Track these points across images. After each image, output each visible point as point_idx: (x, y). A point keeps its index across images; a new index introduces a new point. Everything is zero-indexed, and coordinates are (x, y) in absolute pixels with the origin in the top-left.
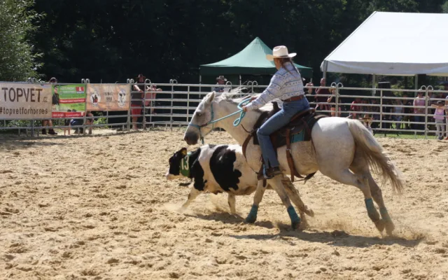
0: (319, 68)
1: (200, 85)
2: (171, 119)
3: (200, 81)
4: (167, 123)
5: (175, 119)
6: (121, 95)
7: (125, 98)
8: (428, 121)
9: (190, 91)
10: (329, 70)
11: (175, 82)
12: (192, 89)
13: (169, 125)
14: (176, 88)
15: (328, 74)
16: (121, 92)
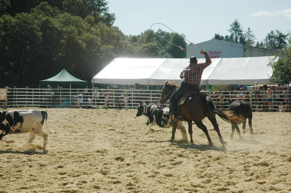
0: (91, 82)
1: (39, 89)
2: (27, 103)
3: (40, 87)
4: (24, 105)
5: (28, 103)
6: (2, 93)
7: (4, 95)
8: (133, 103)
9: (34, 91)
10: (95, 82)
11: (28, 88)
12: (35, 91)
13: (25, 106)
14: (29, 91)
15: (95, 84)
16: (2, 92)
